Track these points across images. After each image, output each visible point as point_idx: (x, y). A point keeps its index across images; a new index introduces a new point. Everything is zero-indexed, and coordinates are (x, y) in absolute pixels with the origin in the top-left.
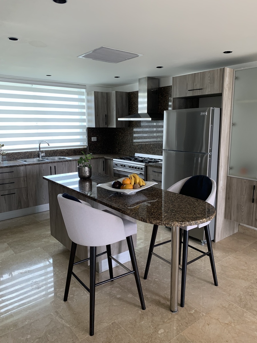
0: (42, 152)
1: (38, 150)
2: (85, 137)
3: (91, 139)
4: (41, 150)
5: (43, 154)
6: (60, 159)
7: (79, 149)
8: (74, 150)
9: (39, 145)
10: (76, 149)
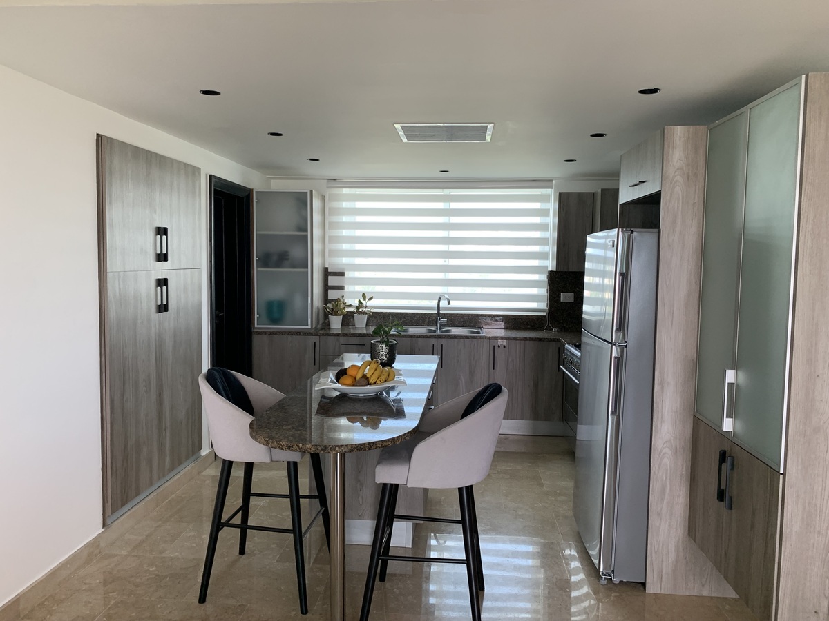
0: (444, 316)
1: (436, 312)
2: (543, 291)
3: (560, 297)
4: (442, 312)
5: (444, 320)
6: (473, 332)
7: (527, 316)
8: (515, 319)
9: (437, 301)
10: (520, 316)
